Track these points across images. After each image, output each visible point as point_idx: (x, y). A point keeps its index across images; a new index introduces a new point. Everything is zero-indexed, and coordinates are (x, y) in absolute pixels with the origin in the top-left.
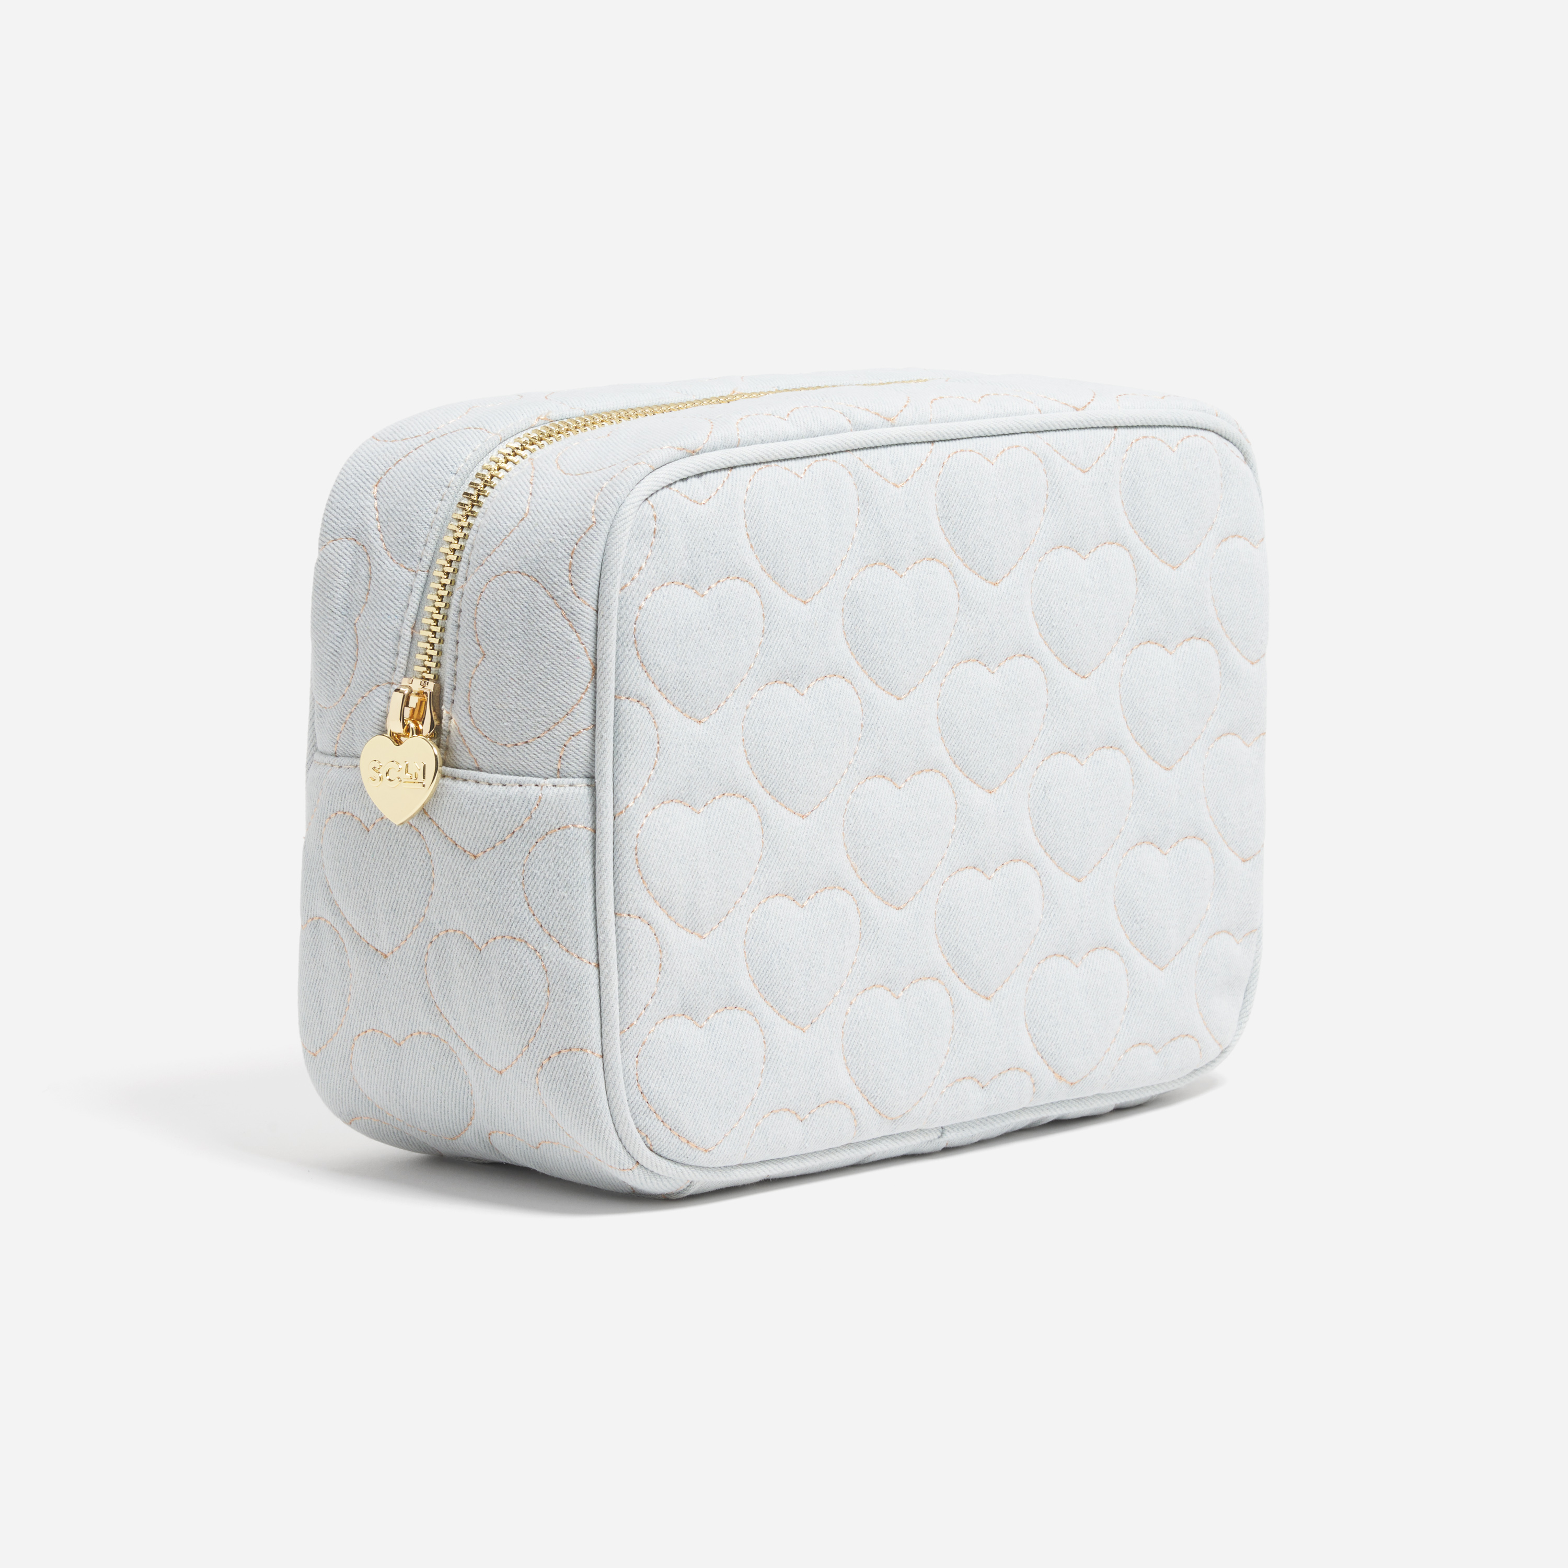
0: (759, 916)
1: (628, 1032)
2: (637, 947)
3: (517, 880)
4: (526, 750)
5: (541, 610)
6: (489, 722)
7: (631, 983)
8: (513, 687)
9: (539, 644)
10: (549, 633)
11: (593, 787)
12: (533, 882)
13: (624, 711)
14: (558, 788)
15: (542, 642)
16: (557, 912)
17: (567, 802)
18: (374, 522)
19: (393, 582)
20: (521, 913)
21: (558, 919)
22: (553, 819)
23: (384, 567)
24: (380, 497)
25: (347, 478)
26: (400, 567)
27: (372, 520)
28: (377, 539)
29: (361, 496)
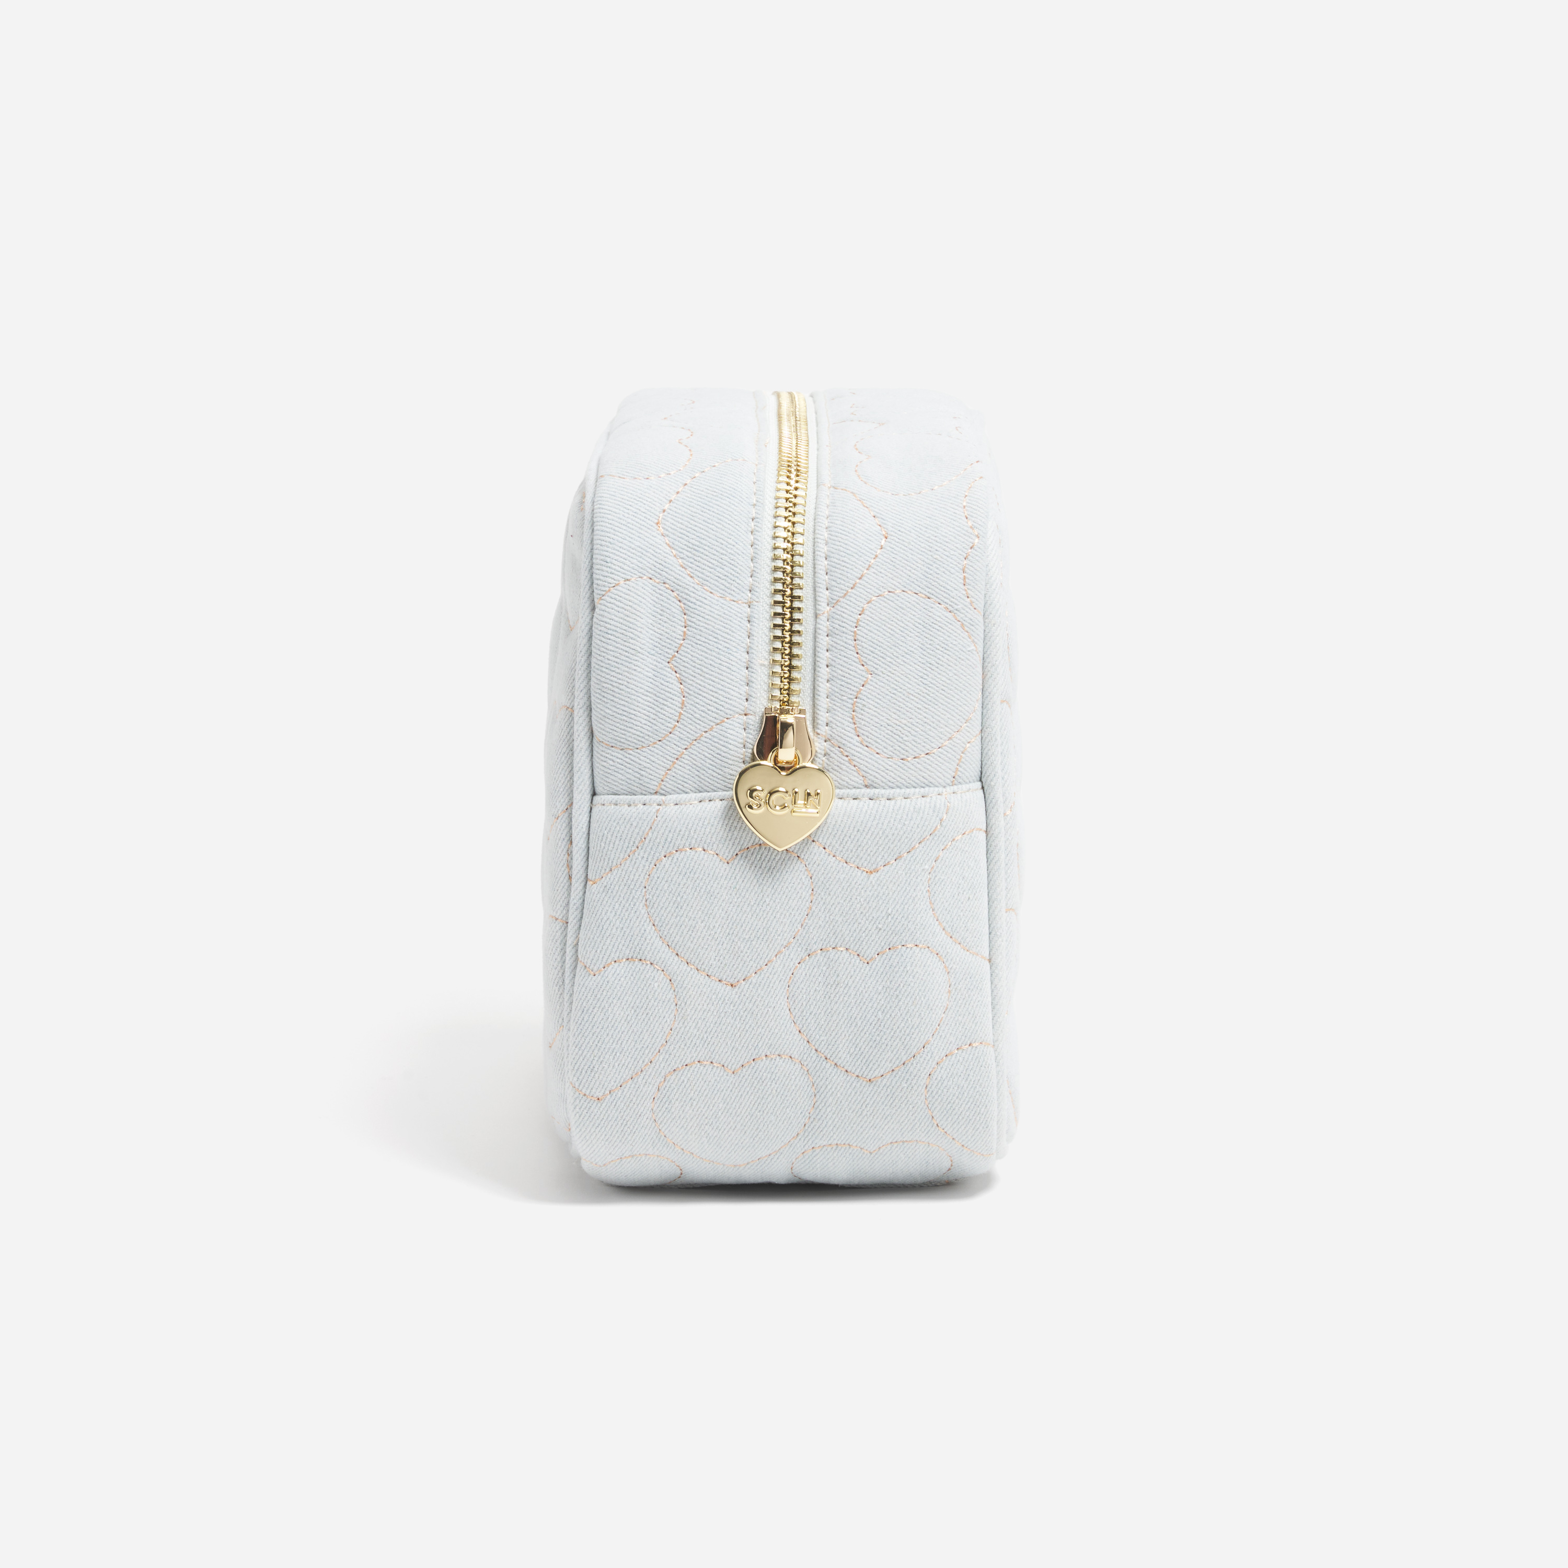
3: (923, 888)
4: (927, 761)
5: (940, 625)
6: (884, 739)
8: (912, 702)
9: (940, 657)
10: (951, 645)
12: (940, 888)
14: (957, 795)
15: (944, 655)
16: (962, 914)
20: (927, 920)
21: (963, 920)
23: (706, 602)
24: (670, 534)
25: (619, 518)
26: (726, 600)
27: (670, 557)
28: (684, 575)
29: (646, 534)
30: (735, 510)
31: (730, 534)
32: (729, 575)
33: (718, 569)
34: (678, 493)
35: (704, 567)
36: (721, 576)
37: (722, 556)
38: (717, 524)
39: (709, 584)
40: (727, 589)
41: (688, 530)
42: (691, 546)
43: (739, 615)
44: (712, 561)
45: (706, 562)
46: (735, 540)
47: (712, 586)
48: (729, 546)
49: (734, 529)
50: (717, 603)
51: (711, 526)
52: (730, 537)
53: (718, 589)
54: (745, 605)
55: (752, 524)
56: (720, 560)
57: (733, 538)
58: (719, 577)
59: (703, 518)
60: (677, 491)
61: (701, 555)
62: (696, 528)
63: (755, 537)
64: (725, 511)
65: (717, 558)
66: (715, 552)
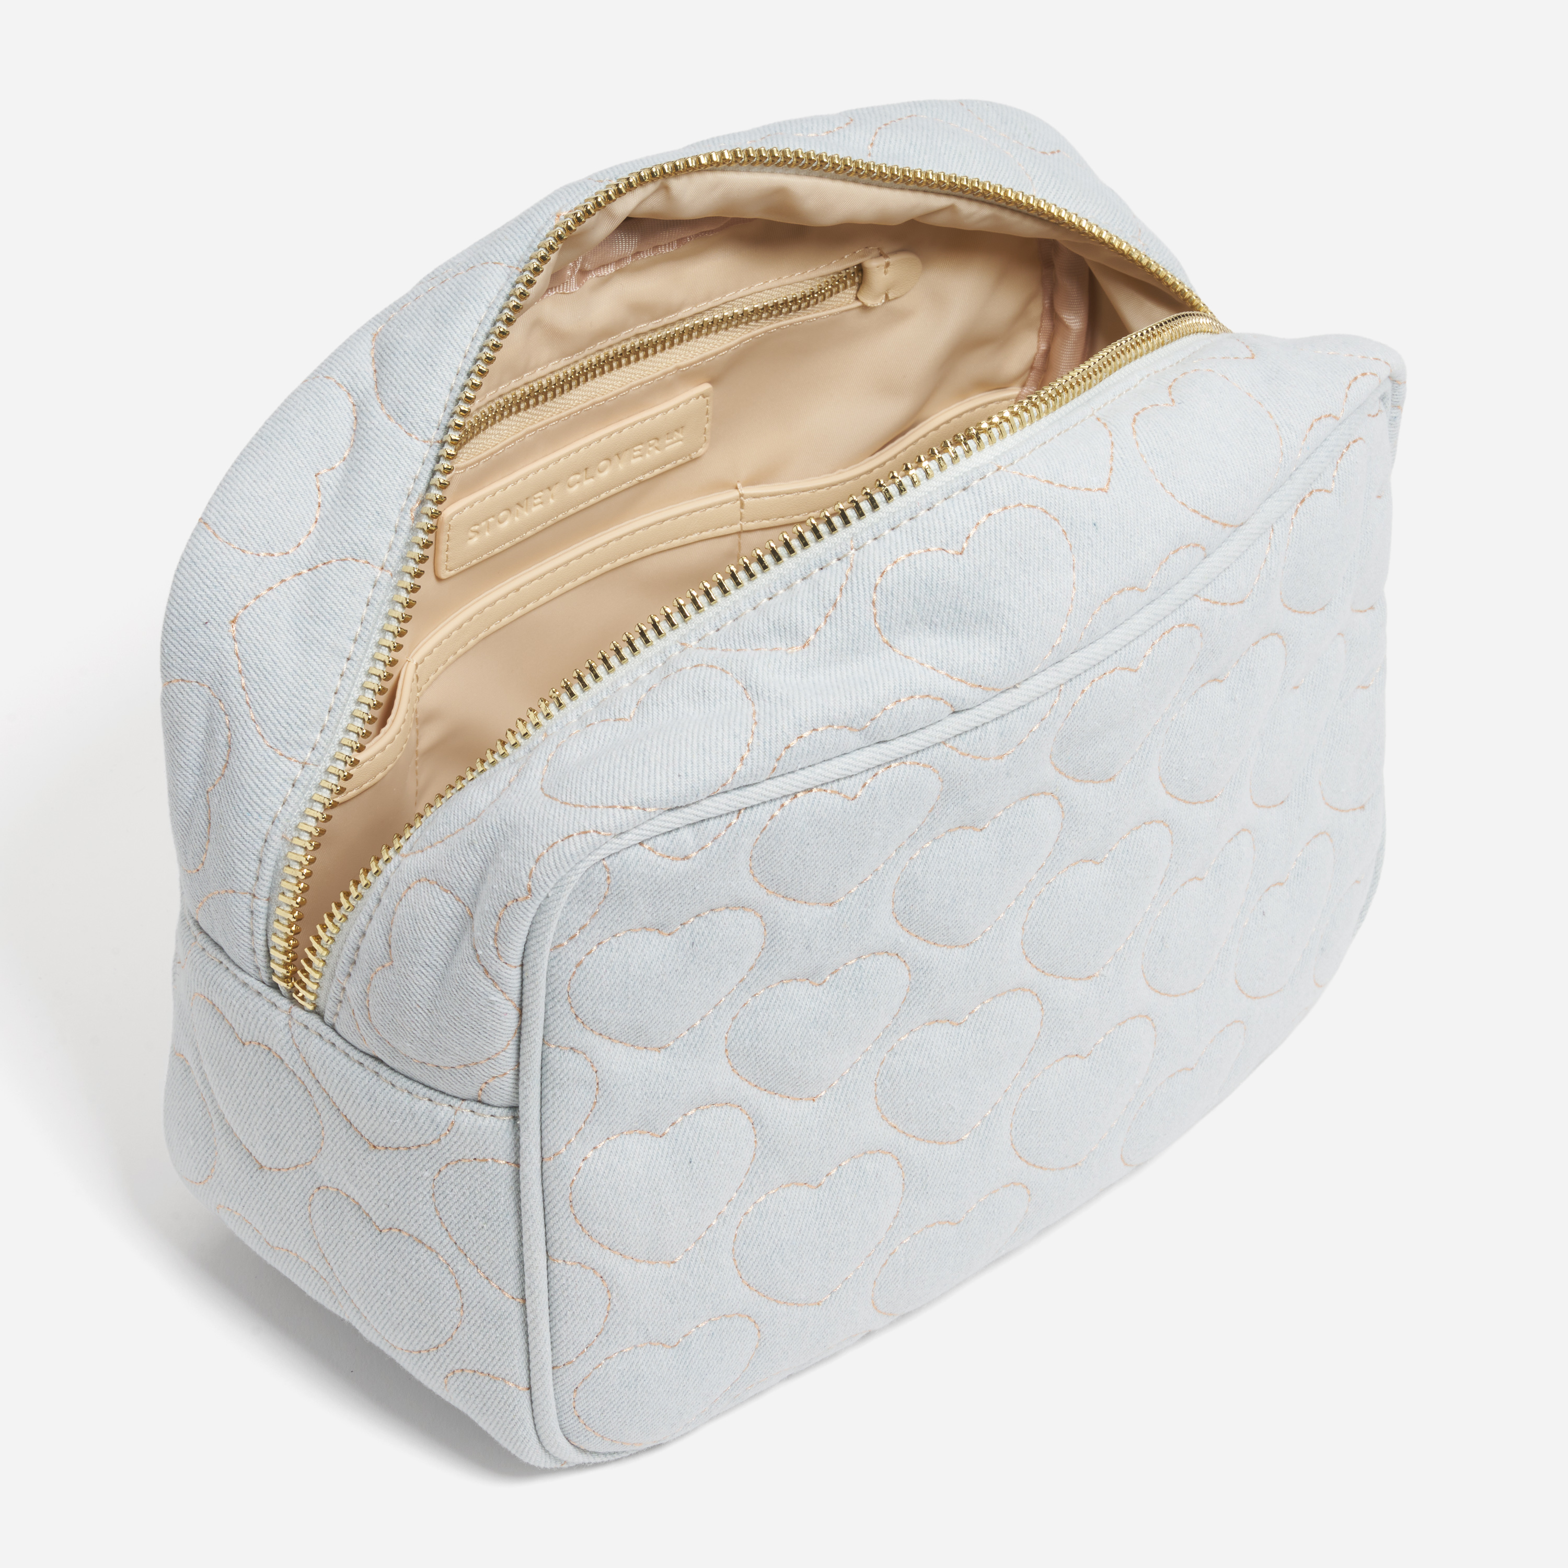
0: (753, 1219)
1: (563, 1370)
2: (573, 1294)
3: (425, 1192)
7: (565, 1328)
11: (516, 1128)
12: (445, 1201)
13: (553, 1059)
14: (476, 1116)
17: (485, 1137)
18: (236, 674)
19: (263, 771)
22: (467, 1150)
23: (251, 746)
24: (242, 641)
25: (189, 600)
26: (275, 753)
27: (233, 672)
28: (241, 701)
29: (215, 632)
30: (328, 644)
31: (311, 673)
32: (293, 724)
33: (282, 712)
34: (271, 589)
35: (266, 701)
36: (282, 721)
37: (292, 698)
38: (300, 656)
39: (264, 726)
40: (282, 741)
41: (265, 646)
42: (261, 668)
43: (284, 776)
44: (278, 698)
45: (271, 697)
46: (316, 682)
47: (266, 729)
48: (306, 688)
49: (318, 668)
50: (263, 752)
51: (292, 655)
52: (311, 677)
53: (272, 736)
54: (297, 764)
55: (345, 665)
56: (289, 702)
57: (313, 679)
58: (279, 723)
59: (287, 641)
60: (271, 586)
61: (268, 685)
62: (274, 649)
63: (344, 684)
64: (315, 642)
65: (286, 698)
66: (286, 690)
